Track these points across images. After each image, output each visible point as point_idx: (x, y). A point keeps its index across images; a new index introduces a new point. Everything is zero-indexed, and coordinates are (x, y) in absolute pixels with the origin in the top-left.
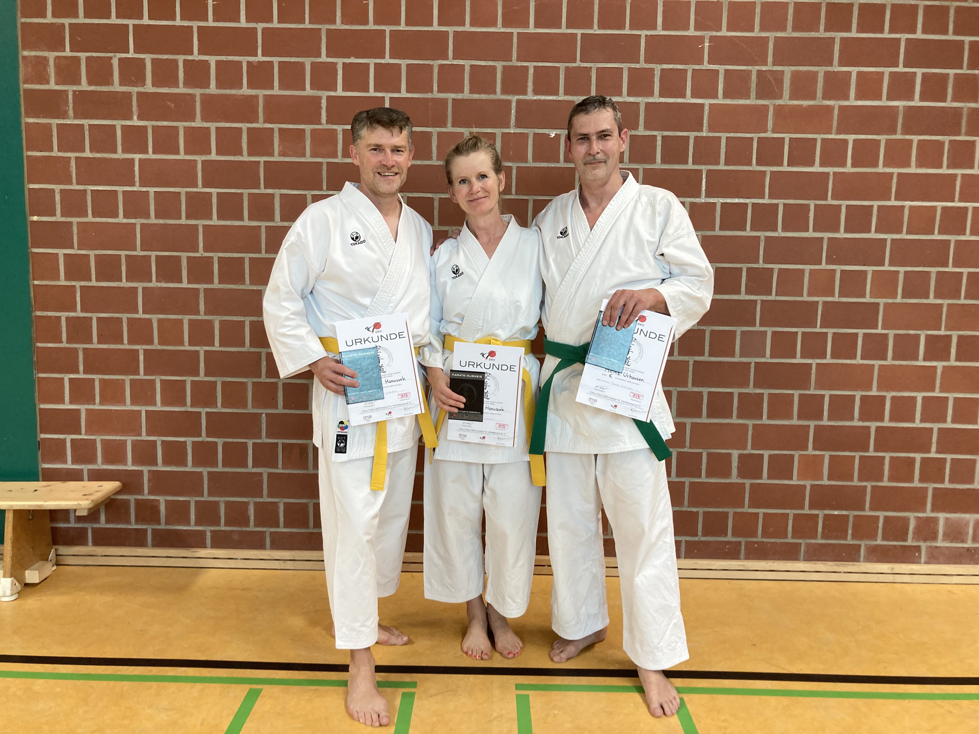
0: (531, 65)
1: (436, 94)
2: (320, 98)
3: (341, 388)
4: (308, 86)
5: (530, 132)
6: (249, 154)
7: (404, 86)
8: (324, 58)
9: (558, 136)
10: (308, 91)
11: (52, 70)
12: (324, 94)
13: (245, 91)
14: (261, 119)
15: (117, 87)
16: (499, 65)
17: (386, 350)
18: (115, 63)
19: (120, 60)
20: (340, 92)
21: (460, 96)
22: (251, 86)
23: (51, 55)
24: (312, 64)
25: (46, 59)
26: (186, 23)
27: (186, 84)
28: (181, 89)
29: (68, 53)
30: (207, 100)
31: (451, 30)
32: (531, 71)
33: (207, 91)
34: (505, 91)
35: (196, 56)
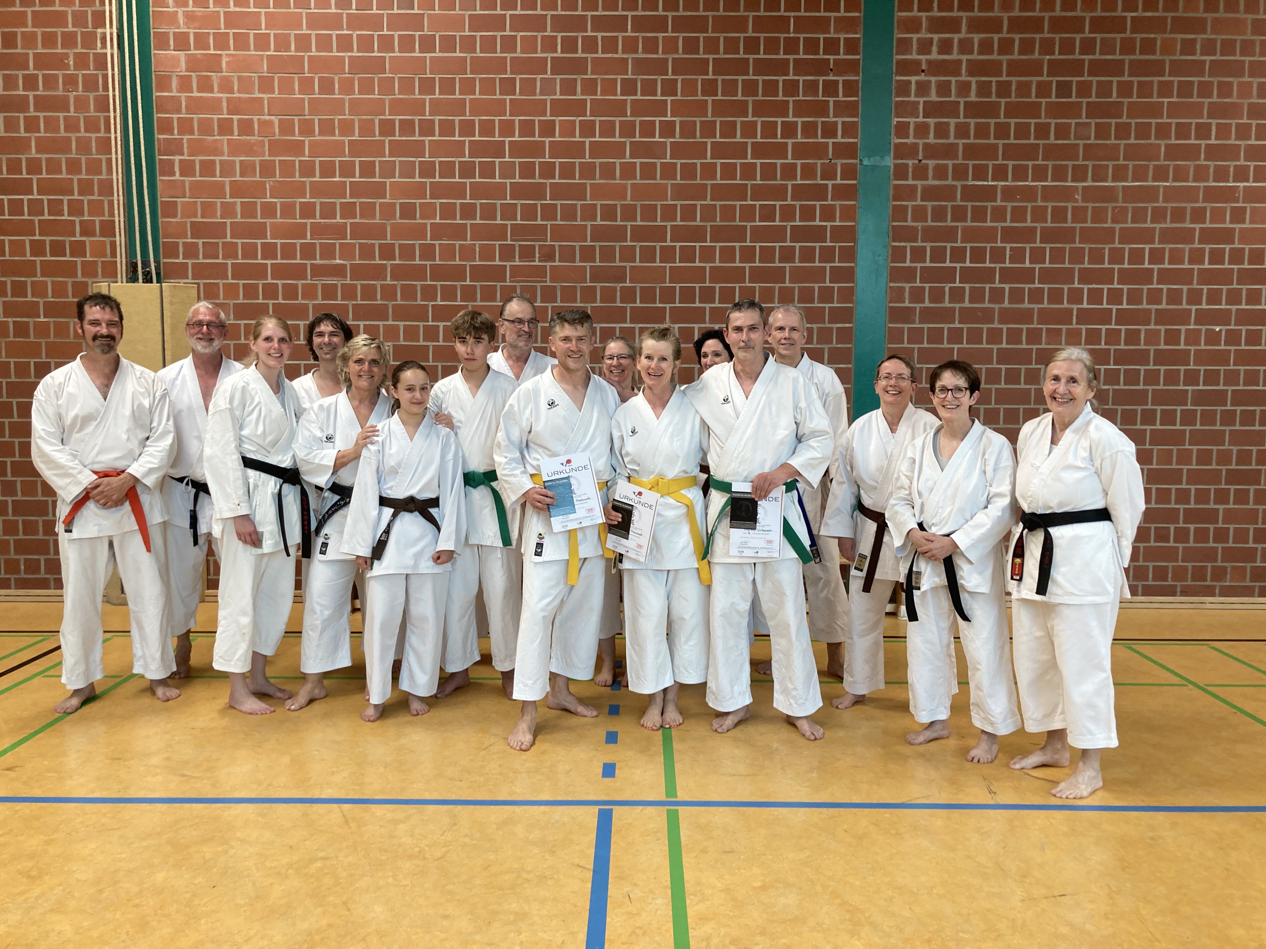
0: (1205, 287)
1: (1145, 306)
2: (1072, 309)
3: (546, 507)
4: (1065, 302)
5: (1203, 328)
6: (1027, 344)
7: (1125, 302)
8: (1076, 285)
9: (1221, 330)
10: (1066, 305)
11: (907, 295)
12: (1075, 307)
13: (1026, 305)
14: (1035, 322)
15: (947, 304)
16: (1185, 288)
17: (575, 478)
18: (947, 289)
19: (950, 288)
20: (1085, 305)
21: (1159, 307)
22: (1030, 302)
23: (907, 286)
24: (1069, 289)
25: (904, 288)
26: (992, 265)
27: (989, 302)
28: (987, 305)
29: (918, 284)
30: (1002, 311)
31: (1155, 267)
32: (1205, 291)
33: (1003, 306)
34: (1188, 303)
35: (997, 285)
